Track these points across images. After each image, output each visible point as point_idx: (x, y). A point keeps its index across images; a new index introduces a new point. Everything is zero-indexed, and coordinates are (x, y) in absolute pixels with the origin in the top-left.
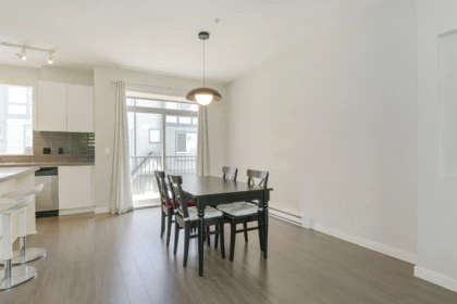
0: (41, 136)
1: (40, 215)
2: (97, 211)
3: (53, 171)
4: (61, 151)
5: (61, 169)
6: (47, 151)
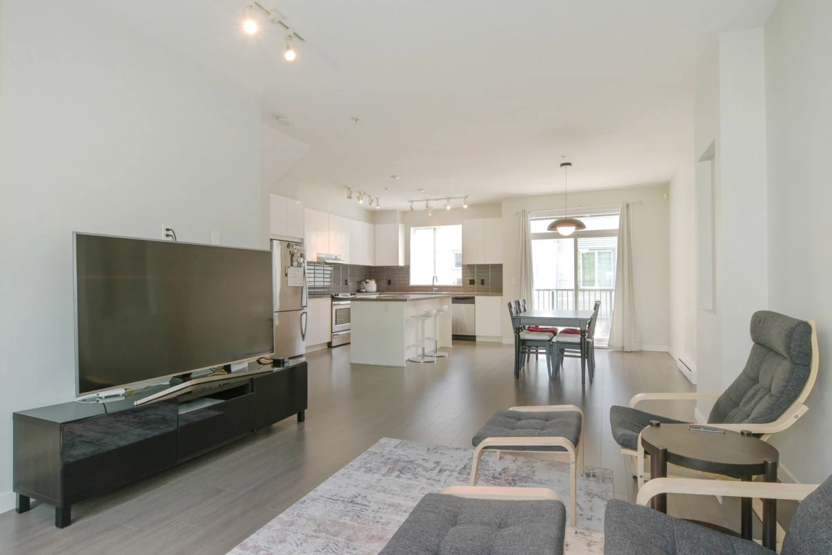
0: (468, 269)
1: (457, 338)
3: (470, 300)
4: (483, 282)
5: (477, 298)
6: (472, 282)
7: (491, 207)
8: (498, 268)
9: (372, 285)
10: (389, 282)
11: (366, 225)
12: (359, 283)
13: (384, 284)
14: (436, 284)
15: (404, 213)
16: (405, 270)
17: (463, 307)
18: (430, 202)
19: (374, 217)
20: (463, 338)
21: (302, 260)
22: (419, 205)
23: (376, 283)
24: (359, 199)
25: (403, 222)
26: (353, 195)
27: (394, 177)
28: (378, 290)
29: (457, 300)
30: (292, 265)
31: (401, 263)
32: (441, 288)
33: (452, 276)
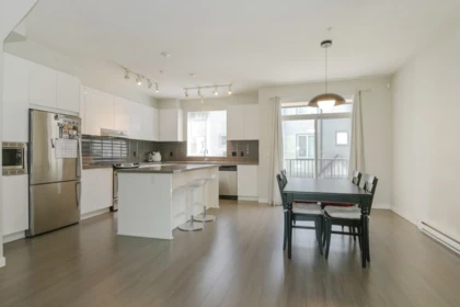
0: (232, 143)
1: (222, 197)
2: (261, 201)
3: (234, 168)
4: (242, 154)
5: (239, 167)
6: (234, 154)
7: (250, 95)
8: (255, 143)
9: (157, 156)
10: (171, 154)
11: (153, 109)
12: (147, 154)
13: (167, 155)
14: (207, 155)
15: (182, 101)
16: (183, 145)
17: (227, 174)
18: (201, 90)
19: (159, 102)
20: (227, 198)
21: (75, 132)
22: (193, 93)
23: (162, 154)
24: (137, 81)
25: (182, 108)
26: (130, 75)
27: (164, 54)
28: (163, 160)
29: (223, 168)
30: (61, 137)
31: (180, 139)
32: (211, 159)
33: (219, 150)
